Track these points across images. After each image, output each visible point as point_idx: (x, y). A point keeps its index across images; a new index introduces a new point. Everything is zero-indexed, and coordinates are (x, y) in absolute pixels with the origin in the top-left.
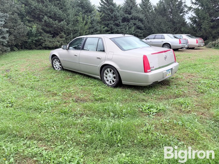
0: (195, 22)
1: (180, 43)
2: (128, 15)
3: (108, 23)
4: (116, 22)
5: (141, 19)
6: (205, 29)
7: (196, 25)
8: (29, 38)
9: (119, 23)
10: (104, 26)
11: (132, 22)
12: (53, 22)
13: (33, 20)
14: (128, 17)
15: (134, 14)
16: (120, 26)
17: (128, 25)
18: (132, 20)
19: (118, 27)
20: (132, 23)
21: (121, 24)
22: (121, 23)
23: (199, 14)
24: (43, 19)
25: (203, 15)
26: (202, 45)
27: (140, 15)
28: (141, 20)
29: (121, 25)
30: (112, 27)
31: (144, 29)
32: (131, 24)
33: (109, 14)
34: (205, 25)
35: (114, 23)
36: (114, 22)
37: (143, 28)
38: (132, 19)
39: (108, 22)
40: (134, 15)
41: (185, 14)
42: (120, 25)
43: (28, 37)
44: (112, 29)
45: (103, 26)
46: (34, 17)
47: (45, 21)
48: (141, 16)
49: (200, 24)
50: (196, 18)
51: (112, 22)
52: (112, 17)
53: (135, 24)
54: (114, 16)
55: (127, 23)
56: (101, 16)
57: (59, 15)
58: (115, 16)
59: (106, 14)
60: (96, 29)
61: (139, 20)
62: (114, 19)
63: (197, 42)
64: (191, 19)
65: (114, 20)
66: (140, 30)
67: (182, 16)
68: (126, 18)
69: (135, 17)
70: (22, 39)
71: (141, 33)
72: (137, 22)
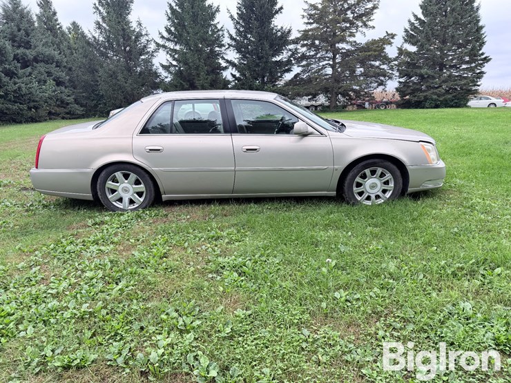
9: (16, 68)
11: (41, 67)
14: (25, 55)
15: (41, 49)
17: (31, 74)
18: (38, 65)
20: (41, 70)
21: (21, 72)
22: (19, 69)
29: (20, 75)
32: (41, 73)
37: (67, 84)
40: (42, 52)
42: (17, 75)
53: (49, 74)
64: (164, 67)
66: (66, 87)
68: (19, 56)
69: (45, 57)
71: (69, 96)
72: (53, 68)
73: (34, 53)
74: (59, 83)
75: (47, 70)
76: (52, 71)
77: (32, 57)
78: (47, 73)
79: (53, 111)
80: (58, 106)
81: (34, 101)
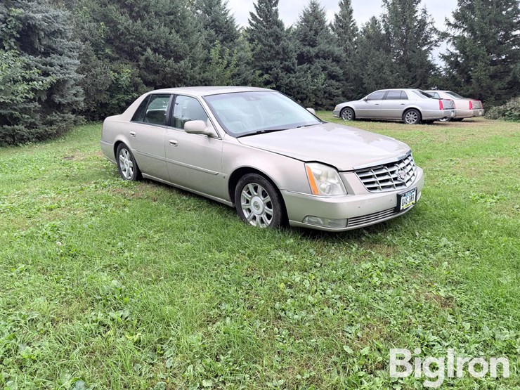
0: (455, 64)
1: (441, 108)
2: (308, 48)
3: (268, 65)
4: (287, 63)
5: (336, 57)
6: (478, 80)
7: (457, 71)
8: (112, 97)
9: (293, 64)
10: (261, 72)
11: (319, 63)
12: (163, 62)
13: (117, 56)
14: (309, 52)
15: (323, 46)
16: (295, 73)
17: (309, 69)
18: (317, 60)
19: (291, 75)
20: (318, 65)
21: (297, 67)
22: (296, 65)
23: (465, 48)
24: (143, 55)
25: (473, 50)
26: (480, 113)
27: (335, 48)
28: (337, 60)
29: (296, 70)
30: (278, 75)
31: (342, 80)
32: (317, 68)
33: (271, 46)
34: (479, 72)
35: (281, 66)
36: (281, 63)
37: (342, 78)
38: (317, 56)
39: (270, 63)
40: (323, 48)
41: (433, 47)
42: (293, 70)
43: (108, 93)
44: (277, 79)
45: (258, 72)
46: (119, 50)
47: (147, 60)
48: (338, 51)
49: (466, 70)
50: (458, 56)
51: (277, 63)
52: (278, 53)
53: (324, 69)
54: (281, 50)
55: (308, 66)
56: (252, 50)
57: (175, 46)
58: (284, 49)
59: (265, 45)
60: (244, 79)
61: (333, 61)
62: (281, 57)
63: (471, 108)
64: (445, 58)
65: (282, 59)
66: (337, 81)
67: (426, 51)
68: (304, 54)
69: (324, 53)
70: (98, 97)
71: (337, 89)
72: (329, 64)
73: (316, 50)
74: (332, 76)
75: (323, 65)
76: (329, 66)
77: (314, 54)
78: (322, 67)
79: (320, 103)
80: (326, 98)
81: (302, 93)
